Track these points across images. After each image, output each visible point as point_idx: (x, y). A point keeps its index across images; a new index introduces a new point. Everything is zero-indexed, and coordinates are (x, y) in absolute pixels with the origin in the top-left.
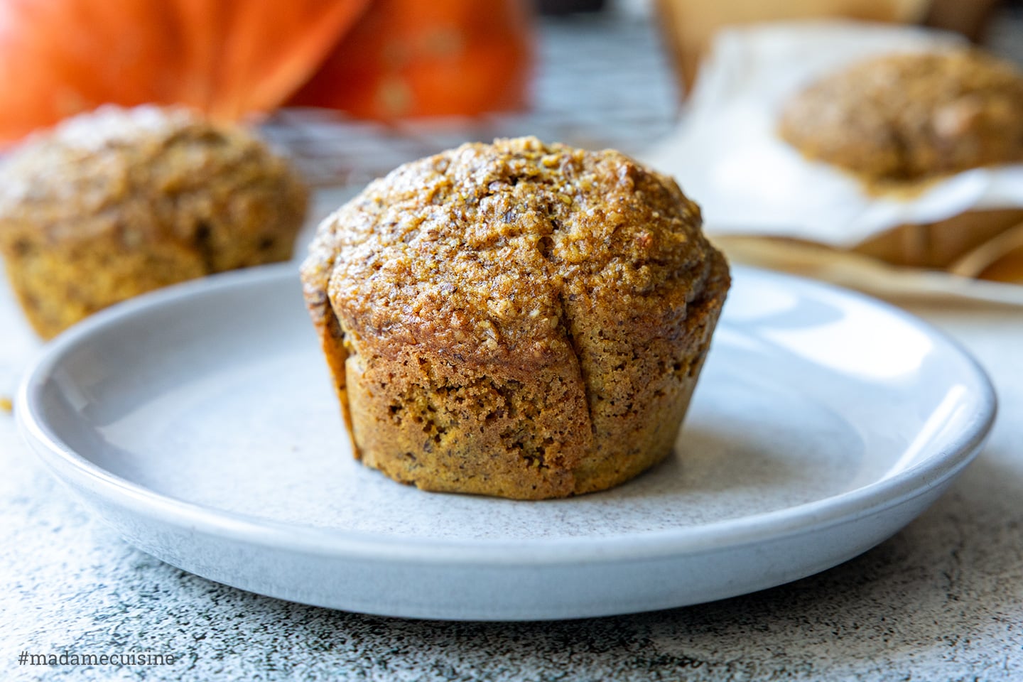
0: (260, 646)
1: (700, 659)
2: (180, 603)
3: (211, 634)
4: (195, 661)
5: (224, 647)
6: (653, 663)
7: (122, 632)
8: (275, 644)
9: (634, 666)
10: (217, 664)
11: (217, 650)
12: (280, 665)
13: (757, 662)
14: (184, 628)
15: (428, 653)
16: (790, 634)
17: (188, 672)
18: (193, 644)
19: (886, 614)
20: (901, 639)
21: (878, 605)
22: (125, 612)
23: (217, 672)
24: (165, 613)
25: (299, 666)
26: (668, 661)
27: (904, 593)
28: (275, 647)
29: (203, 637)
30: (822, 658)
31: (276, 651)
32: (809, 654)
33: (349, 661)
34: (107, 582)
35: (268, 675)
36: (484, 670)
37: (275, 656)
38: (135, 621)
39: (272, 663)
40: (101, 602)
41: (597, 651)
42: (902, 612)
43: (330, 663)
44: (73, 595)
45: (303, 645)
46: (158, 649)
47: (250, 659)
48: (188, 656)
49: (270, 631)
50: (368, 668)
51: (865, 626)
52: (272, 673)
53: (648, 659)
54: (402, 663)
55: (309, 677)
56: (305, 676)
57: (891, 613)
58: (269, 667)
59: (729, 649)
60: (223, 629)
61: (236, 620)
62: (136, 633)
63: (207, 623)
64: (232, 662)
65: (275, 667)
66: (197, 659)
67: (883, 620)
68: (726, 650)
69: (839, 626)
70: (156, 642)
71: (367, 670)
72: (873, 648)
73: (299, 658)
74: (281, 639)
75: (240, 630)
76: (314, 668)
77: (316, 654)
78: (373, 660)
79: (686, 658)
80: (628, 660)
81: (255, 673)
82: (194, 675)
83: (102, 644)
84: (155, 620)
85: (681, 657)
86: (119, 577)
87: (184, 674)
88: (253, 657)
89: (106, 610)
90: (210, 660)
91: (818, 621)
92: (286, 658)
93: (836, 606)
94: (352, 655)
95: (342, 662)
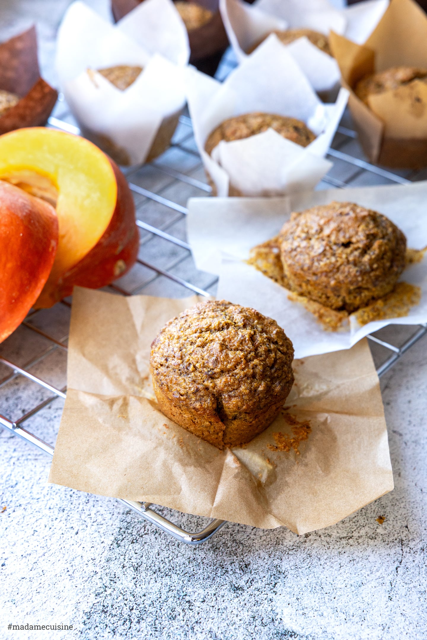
0: (152, 616)
1: (297, 633)
2: (124, 586)
3: (135, 608)
4: (131, 624)
5: (140, 615)
6: (282, 634)
7: (106, 604)
8: (157, 615)
9: (275, 636)
10: (137, 625)
11: (138, 617)
12: (158, 629)
13: (316, 636)
14: (126, 602)
15: (207, 623)
16: (330, 618)
17: (129, 631)
18: (129, 613)
19: (365, 608)
20: (367, 625)
21: (363, 601)
22: (106, 591)
23: (138, 632)
24: (119, 592)
25: (165, 629)
26: (287, 633)
27: (374, 594)
28: (157, 616)
29: (132, 609)
30: (339, 635)
31: (157, 619)
32: (334, 632)
33: (181, 627)
34: (98, 570)
35: (155, 634)
36: (225, 635)
37: (157, 622)
38: (109, 597)
39: (156, 626)
40: (97, 584)
41: (264, 625)
42: (371, 607)
43: (175, 628)
44: (86, 578)
45: (166, 615)
46: (118, 616)
47: (149, 624)
48: (128, 620)
49: (155, 606)
50: (188, 631)
51: (356, 615)
52: (156, 633)
53: (280, 632)
54: (199, 629)
55: (169, 635)
56: (167, 635)
57: (367, 607)
58: (155, 629)
59: (308, 627)
60: (139, 604)
61: (143, 598)
62: (110, 605)
63: (133, 599)
64: (143, 624)
65: (157, 629)
66: (131, 622)
67: (363, 611)
68: (307, 627)
69: (348, 614)
70: (117, 611)
71: (187, 633)
72: (357, 630)
73: (165, 624)
74: (159, 611)
75: (145, 604)
76: (170, 631)
77: (170, 622)
78: (189, 626)
79: (293, 632)
80: (274, 632)
81: (150, 632)
82: (131, 632)
83: (99, 612)
84: (116, 597)
85: (291, 631)
86: (102, 566)
87: (127, 632)
88: (149, 622)
89: (99, 589)
90: (136, 624)
91: (341, 611)
92: (160, 623)
93: (349, 601)
94: (183, 623)
95: (179, 627)
